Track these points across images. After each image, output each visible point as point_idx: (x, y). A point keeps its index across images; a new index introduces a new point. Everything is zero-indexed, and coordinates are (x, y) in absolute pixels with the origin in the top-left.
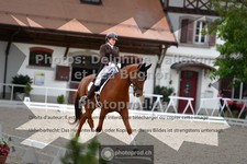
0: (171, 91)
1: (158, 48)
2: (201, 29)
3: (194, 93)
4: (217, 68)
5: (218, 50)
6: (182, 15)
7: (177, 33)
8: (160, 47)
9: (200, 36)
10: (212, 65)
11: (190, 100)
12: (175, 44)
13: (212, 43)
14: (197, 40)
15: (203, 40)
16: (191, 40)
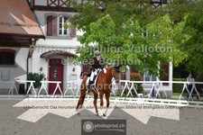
0: (42, 77)
1: (28, 41)
2: (63, 23)
3: (61, 77)
4: (79, 55)
5: (78, 40)
6: (46, 12)
7: (44, 28)
8: (30, 40)
9: (63, 29)
10: (74, 53)
11: (58, 83)
12: (43, 37)
13: (73, 35)
14: (61, 33)
15: (65, 33)
16: (55, 33)
